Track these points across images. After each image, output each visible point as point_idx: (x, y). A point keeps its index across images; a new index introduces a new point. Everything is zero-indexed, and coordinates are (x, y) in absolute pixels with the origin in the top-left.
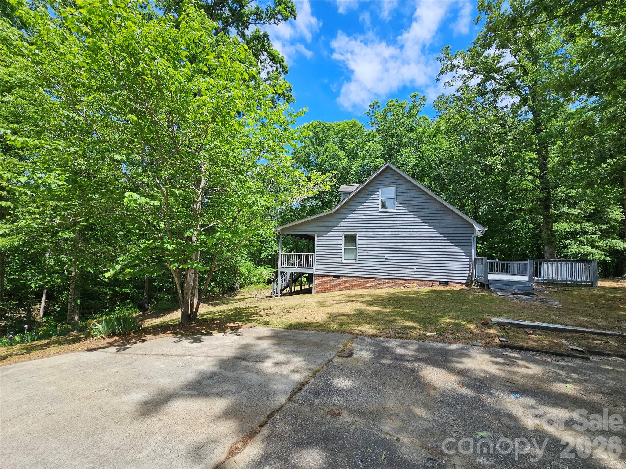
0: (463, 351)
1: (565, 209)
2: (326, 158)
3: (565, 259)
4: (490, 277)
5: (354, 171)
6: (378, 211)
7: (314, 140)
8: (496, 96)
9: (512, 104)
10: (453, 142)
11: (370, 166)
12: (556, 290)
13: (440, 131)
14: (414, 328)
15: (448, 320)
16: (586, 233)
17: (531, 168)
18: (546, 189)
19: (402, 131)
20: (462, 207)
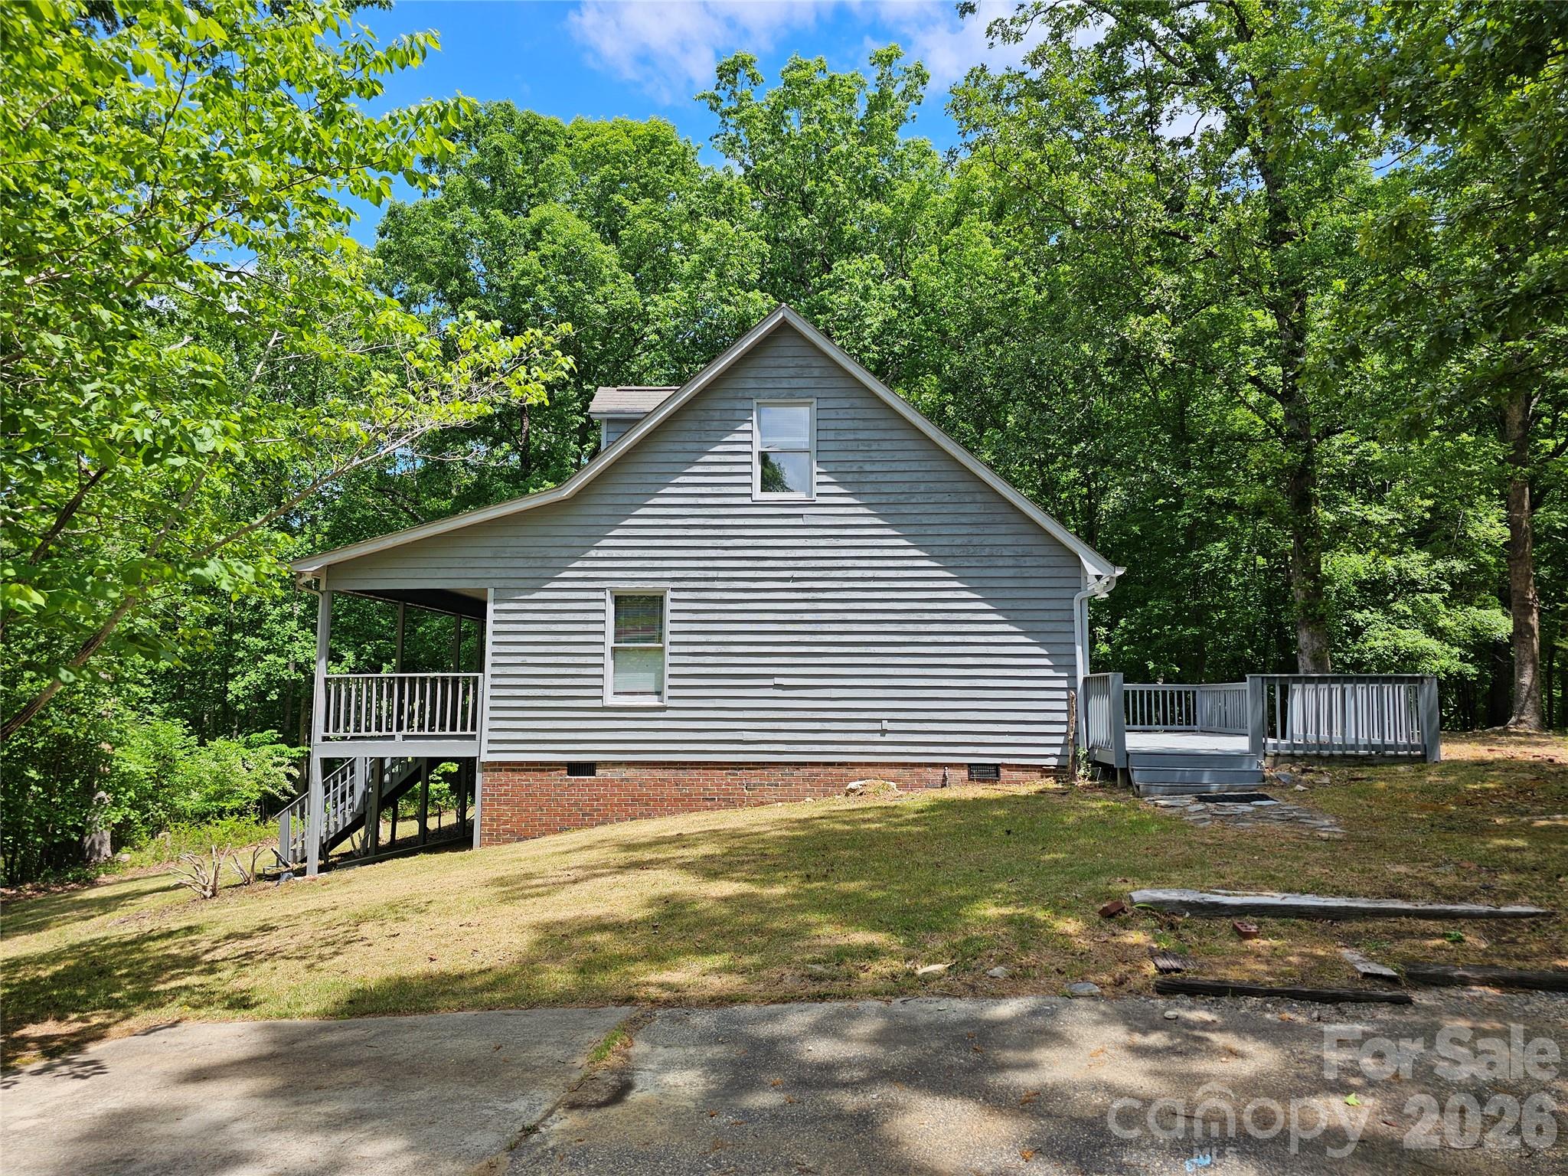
0: (1039, 1022)
1: (1354, 508)
2: (537, 266)
3: (1357, 672)
4: (1135, 741)
5: (658, 332)
6: (747, 501)
7: (484, 184)
8: (1153, 99)
9: (1203, 136)
10: (1015, 252)
11: (721, 319)
12: (1326, 780)
13: (974, 205)
14: (872, 953)
15: (992, 911)
16: (1412, 586)
17: (1260, 364)
18: (1300, 437)
19: (842, 188)
20: (1046, 492)
